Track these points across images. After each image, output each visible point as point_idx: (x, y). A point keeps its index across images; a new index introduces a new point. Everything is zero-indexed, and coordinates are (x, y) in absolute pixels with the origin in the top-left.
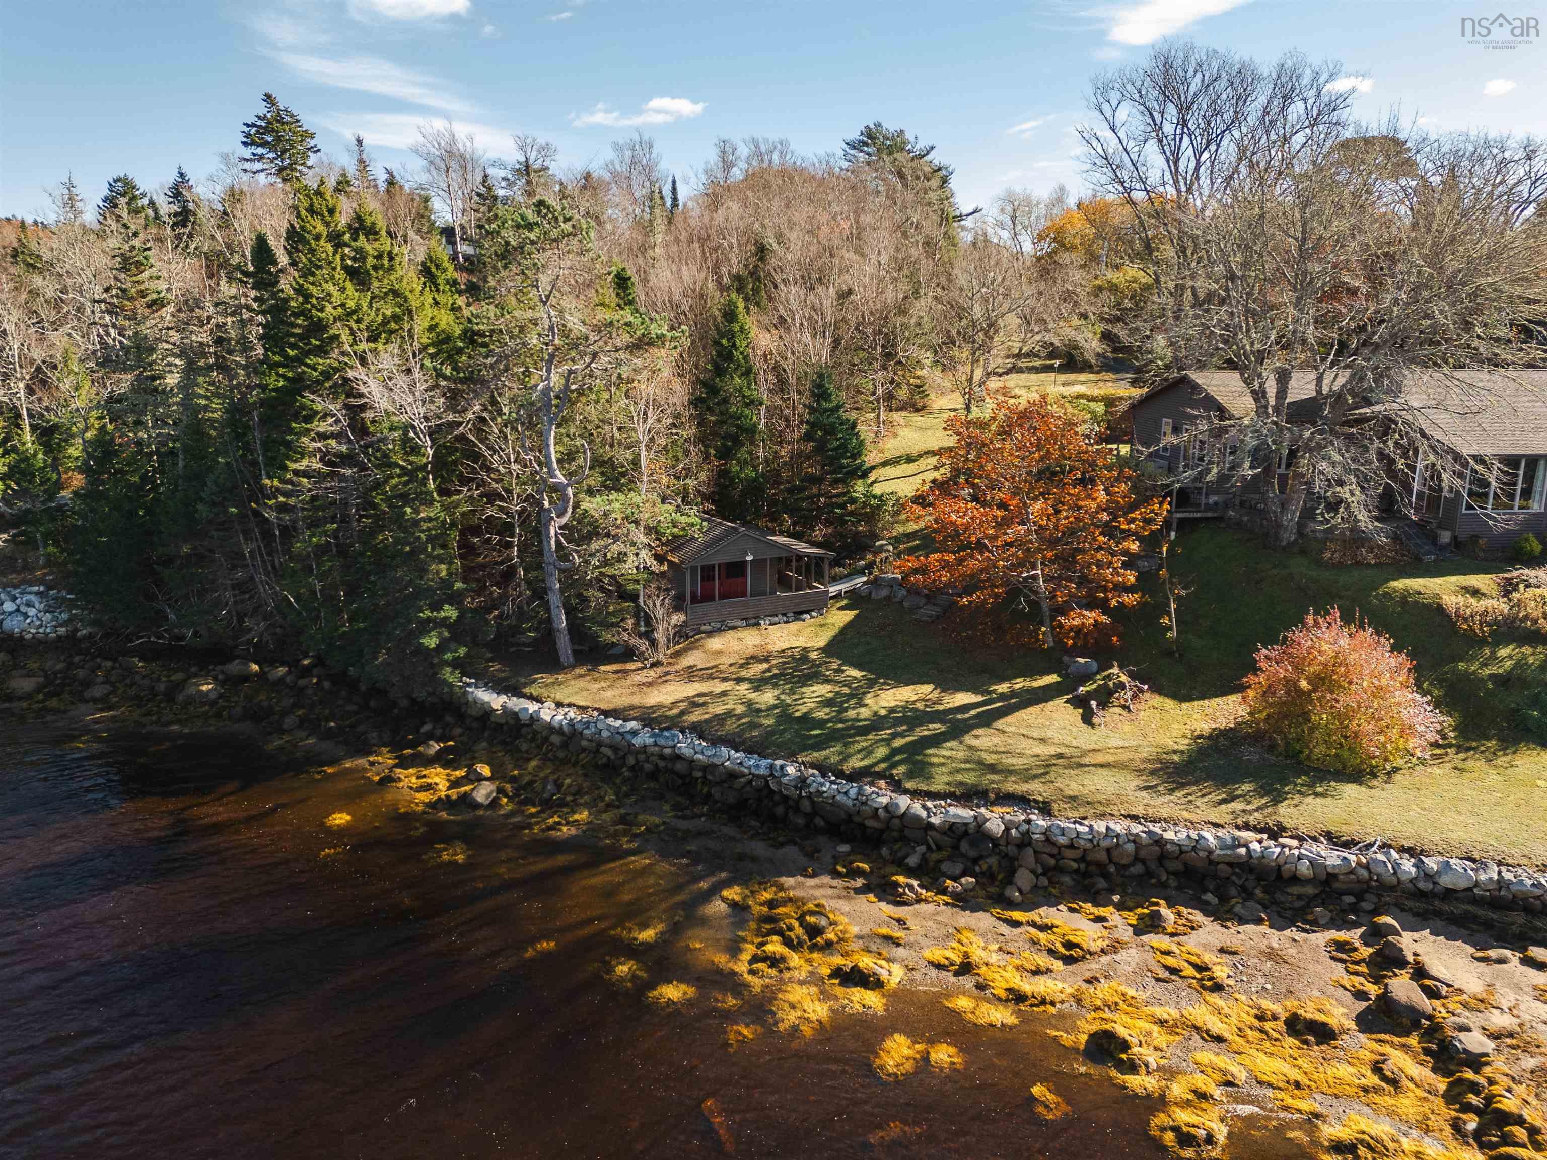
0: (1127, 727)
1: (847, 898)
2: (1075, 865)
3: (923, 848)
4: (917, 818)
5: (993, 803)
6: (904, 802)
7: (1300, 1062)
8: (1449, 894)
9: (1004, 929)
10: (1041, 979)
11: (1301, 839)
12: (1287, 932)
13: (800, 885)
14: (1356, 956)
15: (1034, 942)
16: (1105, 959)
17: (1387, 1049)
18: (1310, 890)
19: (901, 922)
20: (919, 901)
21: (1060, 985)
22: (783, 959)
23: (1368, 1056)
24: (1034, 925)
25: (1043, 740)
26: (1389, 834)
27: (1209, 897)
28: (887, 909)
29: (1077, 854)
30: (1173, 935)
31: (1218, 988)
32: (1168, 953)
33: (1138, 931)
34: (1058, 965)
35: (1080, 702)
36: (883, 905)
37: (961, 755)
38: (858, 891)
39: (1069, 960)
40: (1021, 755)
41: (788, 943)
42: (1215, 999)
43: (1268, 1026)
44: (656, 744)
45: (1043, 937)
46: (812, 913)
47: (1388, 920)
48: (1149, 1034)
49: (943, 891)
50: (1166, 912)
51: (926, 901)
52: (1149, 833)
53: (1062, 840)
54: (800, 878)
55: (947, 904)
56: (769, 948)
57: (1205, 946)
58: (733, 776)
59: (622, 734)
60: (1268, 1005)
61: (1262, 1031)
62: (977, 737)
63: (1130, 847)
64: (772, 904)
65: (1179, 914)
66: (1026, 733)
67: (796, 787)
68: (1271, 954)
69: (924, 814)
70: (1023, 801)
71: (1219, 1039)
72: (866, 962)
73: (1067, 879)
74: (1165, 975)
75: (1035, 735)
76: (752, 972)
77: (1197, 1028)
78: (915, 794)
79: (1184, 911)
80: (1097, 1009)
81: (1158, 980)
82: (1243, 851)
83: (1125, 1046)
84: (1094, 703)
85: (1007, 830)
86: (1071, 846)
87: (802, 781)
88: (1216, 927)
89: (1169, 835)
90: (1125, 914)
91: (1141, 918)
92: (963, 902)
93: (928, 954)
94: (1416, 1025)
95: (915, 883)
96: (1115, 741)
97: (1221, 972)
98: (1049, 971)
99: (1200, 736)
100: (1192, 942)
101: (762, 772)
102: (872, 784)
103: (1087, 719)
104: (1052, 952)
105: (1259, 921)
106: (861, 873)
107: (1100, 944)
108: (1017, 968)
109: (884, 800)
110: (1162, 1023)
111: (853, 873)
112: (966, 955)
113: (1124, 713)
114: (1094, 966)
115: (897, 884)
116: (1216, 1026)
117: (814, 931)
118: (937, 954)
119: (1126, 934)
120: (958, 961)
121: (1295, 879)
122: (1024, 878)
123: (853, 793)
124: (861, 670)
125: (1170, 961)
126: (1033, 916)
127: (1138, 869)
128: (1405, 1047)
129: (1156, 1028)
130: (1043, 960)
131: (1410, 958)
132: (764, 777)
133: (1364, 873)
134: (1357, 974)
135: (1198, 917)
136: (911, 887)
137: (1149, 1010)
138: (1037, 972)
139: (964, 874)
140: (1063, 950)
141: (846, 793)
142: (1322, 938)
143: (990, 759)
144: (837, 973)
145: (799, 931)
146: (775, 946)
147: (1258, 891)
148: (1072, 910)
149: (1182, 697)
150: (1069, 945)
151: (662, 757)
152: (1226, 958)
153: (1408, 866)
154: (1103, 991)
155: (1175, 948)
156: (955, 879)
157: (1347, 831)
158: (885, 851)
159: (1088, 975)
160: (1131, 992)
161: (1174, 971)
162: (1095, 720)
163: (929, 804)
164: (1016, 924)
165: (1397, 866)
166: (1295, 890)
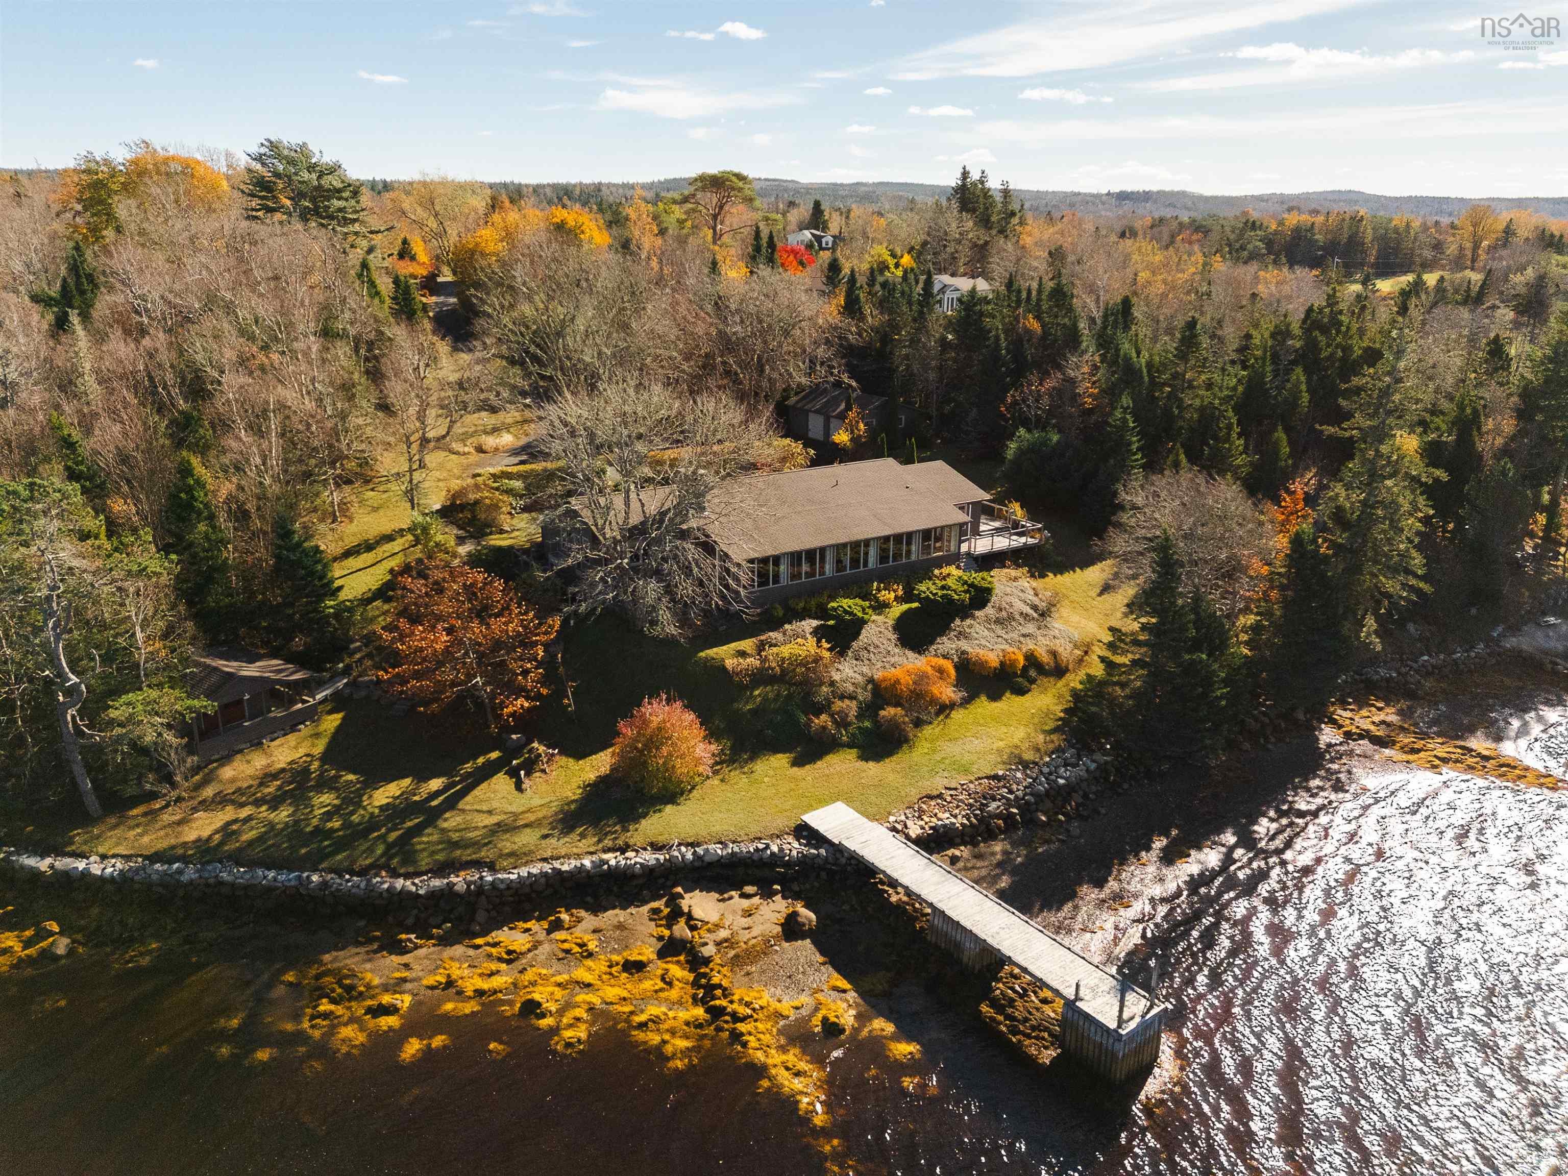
0: (544, 787)
1: (370, 960)
2: (511, 899)
3: (415, 912)
4: (410, 892)
5: (459, 870)
6: (399, 883)
7: (628, 986)
8: (710, 864)
9: (471, 952)
10: (494, 978)
11: (637, 851)
12: (629, 911)
13: (335, 959)
14: (662, 915)
15: (490, 956)
16: (530, 955)
17: (670, 966)
18: (641, 881)
19: (406, 966)
20: (417, 947)
21: (505, 979)
22: (332, 1012)
23: (659, 972)
24: (488, 944)
25: (490, 812)
26: (682, 836)
27: (589, 899)
28: (396, 959)
29: (511, 892)
30: (568, 929)
31: (590, 955)
32: (565, 941)
33: (549, 932)
34: (503, 966)
35: (513, 773)
36: (393, 957)
37: (435, 838)
38: (375, 952)
39: (509, 962)
40: (476, 828)
41: (333, 1001)
42: (589, 962)
43: (614, 970)
44: (200, 877)
45: (494, 951)
46: (347, 977)
47: (679, 889)
48: (552, 994)
49: (431, 937)
50: (565, 917)
51: (421, 947)
52: (553, 869)
53: (502, 886)
54: (335, 954)
55: (434, 945)
56: (321, 1008)
57: (585, 932)
58: (269, 890)
59: (171, 875)
60: (615, 958)
61: (611, 974)
62: (446, 820)
63: (543, 880)
64: (318, 977)
65: (572, 915)
66: (478, 808)
67: (320, 889)
68: (621, 927)
69: (414, 889)
70: (478, 864)
71: (589, 985)
72: (386, 999)
73: (507, 909)
74: (561, 955)
75: (485, 808)
76: (313, 1027)
77: (577, 982)
78: (407, 876)
79: (574, 911)
80: (526, 987)
81: (559, 959)
82: (606, 867)
83: (539, 1005)
84: (522, 773)
85: (469, 886)
86: (509, 888)
87: (324, 884)
88: (593, 917)
89: (565, 868)
90: (542, 923)
91: (551, 923)
92: (446, 941)
93: (425, 982)
94: (685, 947)
95: (413, 936)
96: (537, 801)
97: (592, 946)
98: (498, 972)
99: (589, 785)
100: (578, 931)
101: (293, 883)
102: (376, 875)
103: (519, 787)
104: (500, 960)
105: (614, 908)
106: (376, 939)
107: (528, 946)
108: (481, 975)
109: (386, 886)
110: (559, 985)
111: (370, 941)
112: (449, 976)
113: (543, 775)
114: (524, 961)
115: (401, 941)
116: (588, 978)
117: (350, 989)
118: (430, 980)
119: (542, 936)
120: (444, 981)
121: (634, 876)
122: (481, 916)
123: (363, 885)
124: (355, 773)
125: (566, 946)
126: (489, 939)
127: (549, 891)
128: (678, 962)
129: (557, 989)
130: (494, 966)
131: (686, 910)
132: (296, 887)
133: (668, 864)
134: (661, 926)
135: (583, 913)
136: (410, 940)
137: (553, 979)
138: (492, 974)
139: (444, 922)
140: (505, 956)
141: (358, 886)
142: (645, 909)
143: (455, 836)
144: (369, 1010)
145: (339, 990)
146: (325, 1006)
147: (615, 889)
148: (511, 929)
149: (580, 755)
150: (509, 952)
151: (208, 885)
152: (596, 936)
153: (689, 856)
154: (529, 976)
155: (569, 938)
156: (439, 927)
157: (661, 839)
158: (390, 919)
159: (521, 968)
160: (544, 971)
161: (568, 951)
162: (524, 786)
163: (416, 881)
164: (477, 947)
165: (683, 856)
166: (635, 882)
